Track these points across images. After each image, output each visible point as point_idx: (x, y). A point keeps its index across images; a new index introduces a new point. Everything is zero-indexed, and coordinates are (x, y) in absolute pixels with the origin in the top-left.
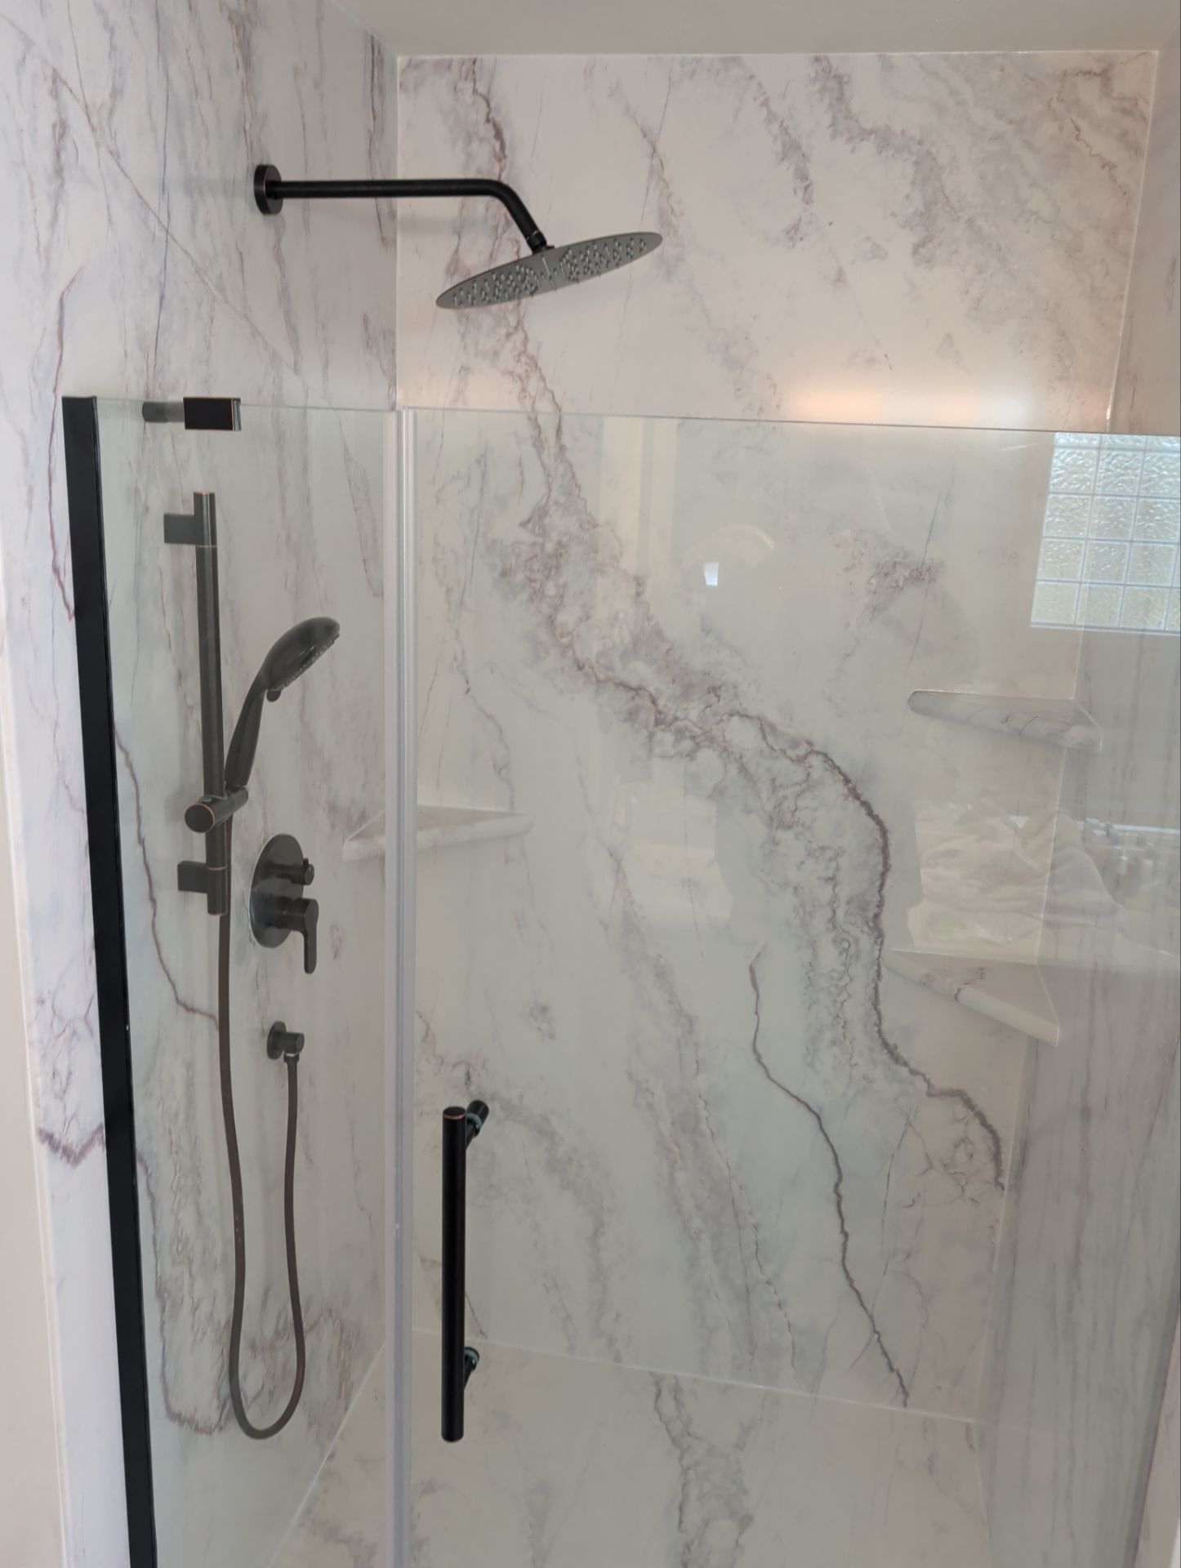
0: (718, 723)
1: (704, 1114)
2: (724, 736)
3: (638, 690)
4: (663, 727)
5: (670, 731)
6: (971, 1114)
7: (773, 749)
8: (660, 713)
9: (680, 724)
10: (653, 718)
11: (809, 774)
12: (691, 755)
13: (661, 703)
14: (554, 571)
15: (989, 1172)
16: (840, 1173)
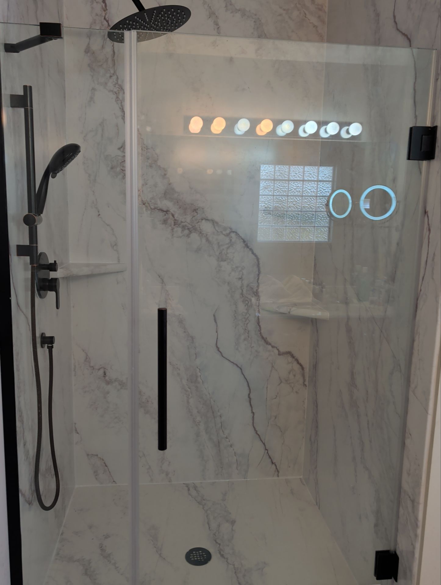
0: (197, 223)
1: (199, 374)
2: (200, 228)
3: (167, 212)
4: (177, 225)
5: (180, 227)
6: (294, 359)
7: (218, 232)
8: (175, 220)
9: (183, 224)
10: (173, 222)
11: (231, 240)
12: (188, 236)
13: (176, 216)
15: (301, 381)
16: (250, 389)
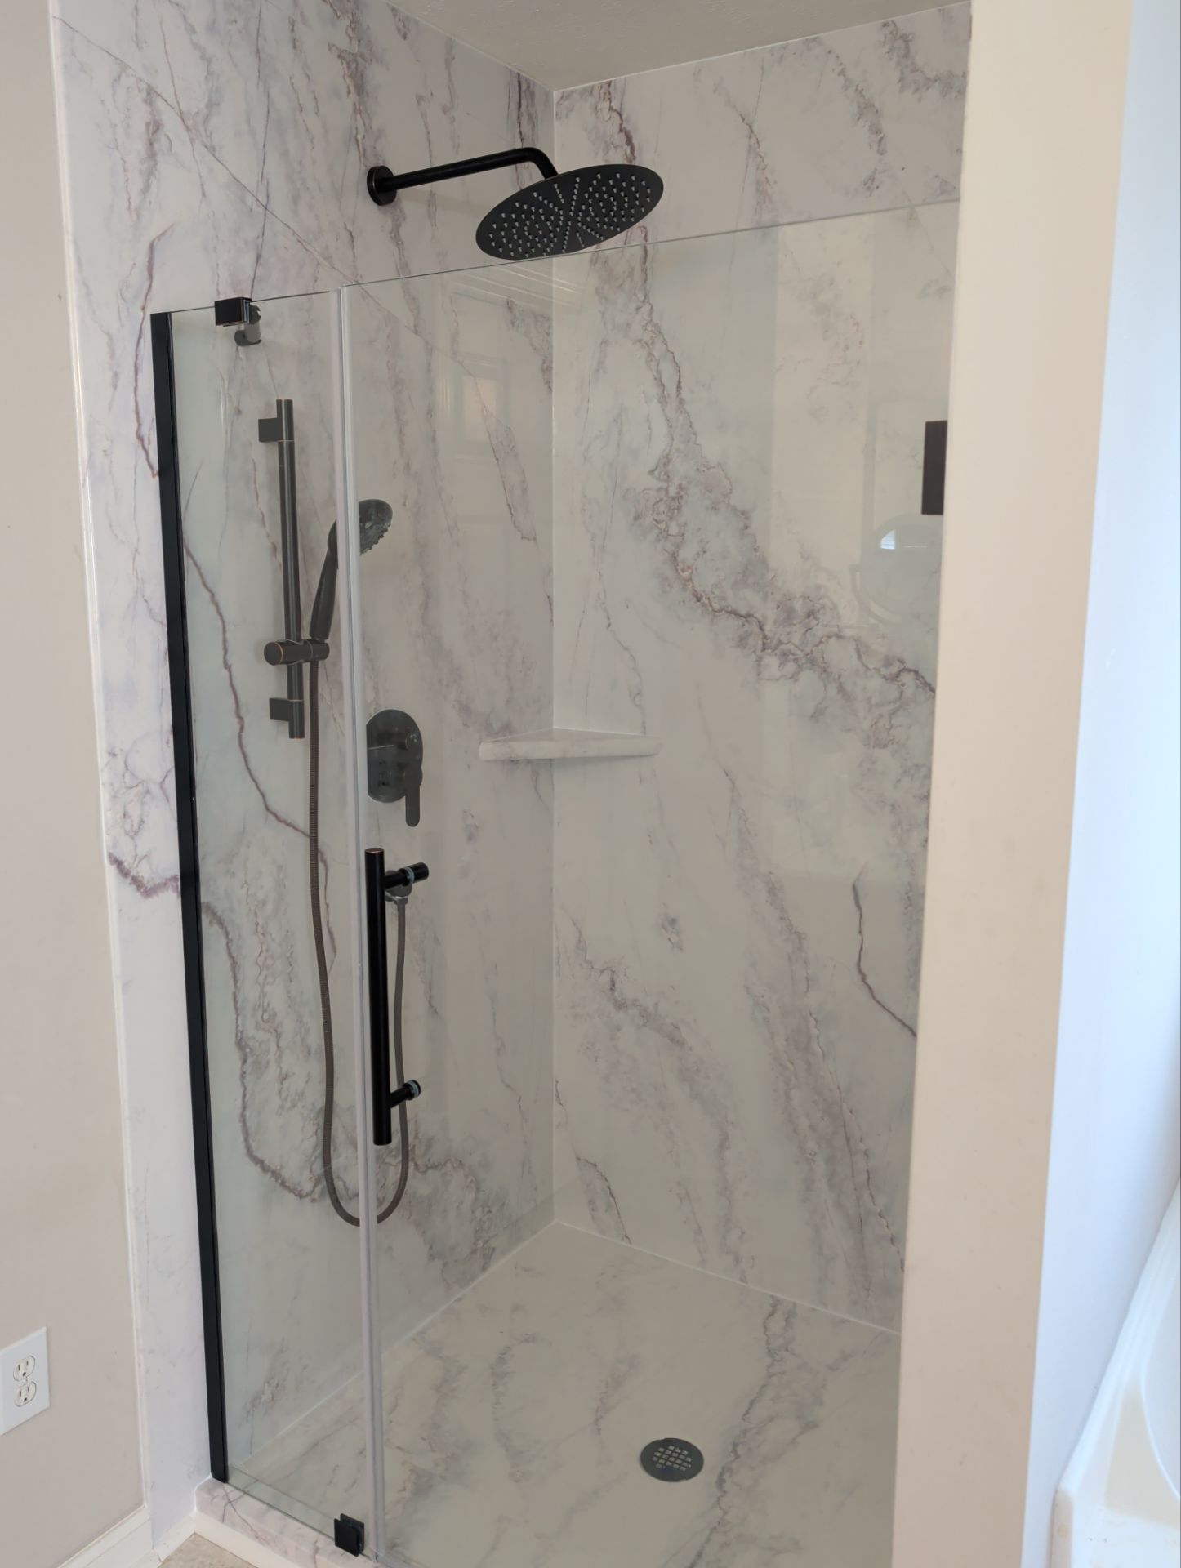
0: (818, 645)
1: (815, 1032)
2: (823, 657)
3: (747, 617)
4: (769, 651)
5: (776, 654)
7: (867, 668)
8: (766, 637)
9: (782, 647)
10: (760, 642)
11: (902, 692)
12: (794, 677)
13: (768, 628)
14: (676, 511)
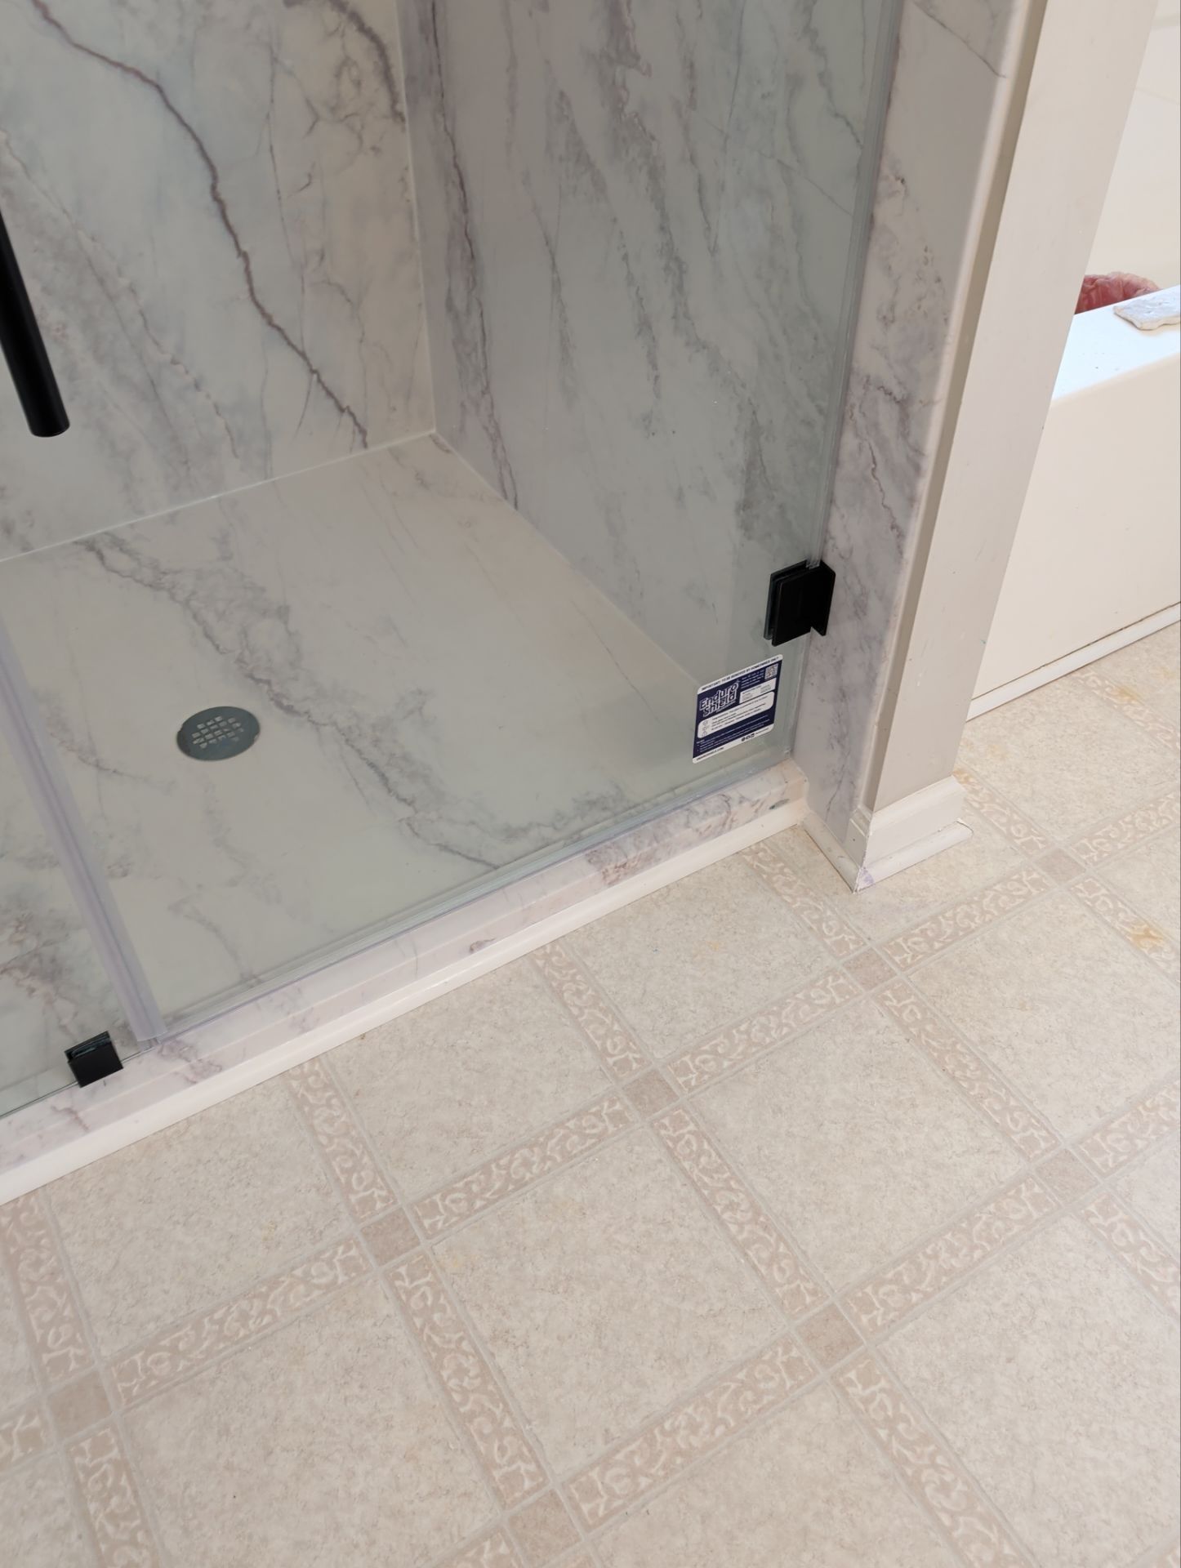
6: (346, 18)
15: (383, 102)
16: (212, 167)
